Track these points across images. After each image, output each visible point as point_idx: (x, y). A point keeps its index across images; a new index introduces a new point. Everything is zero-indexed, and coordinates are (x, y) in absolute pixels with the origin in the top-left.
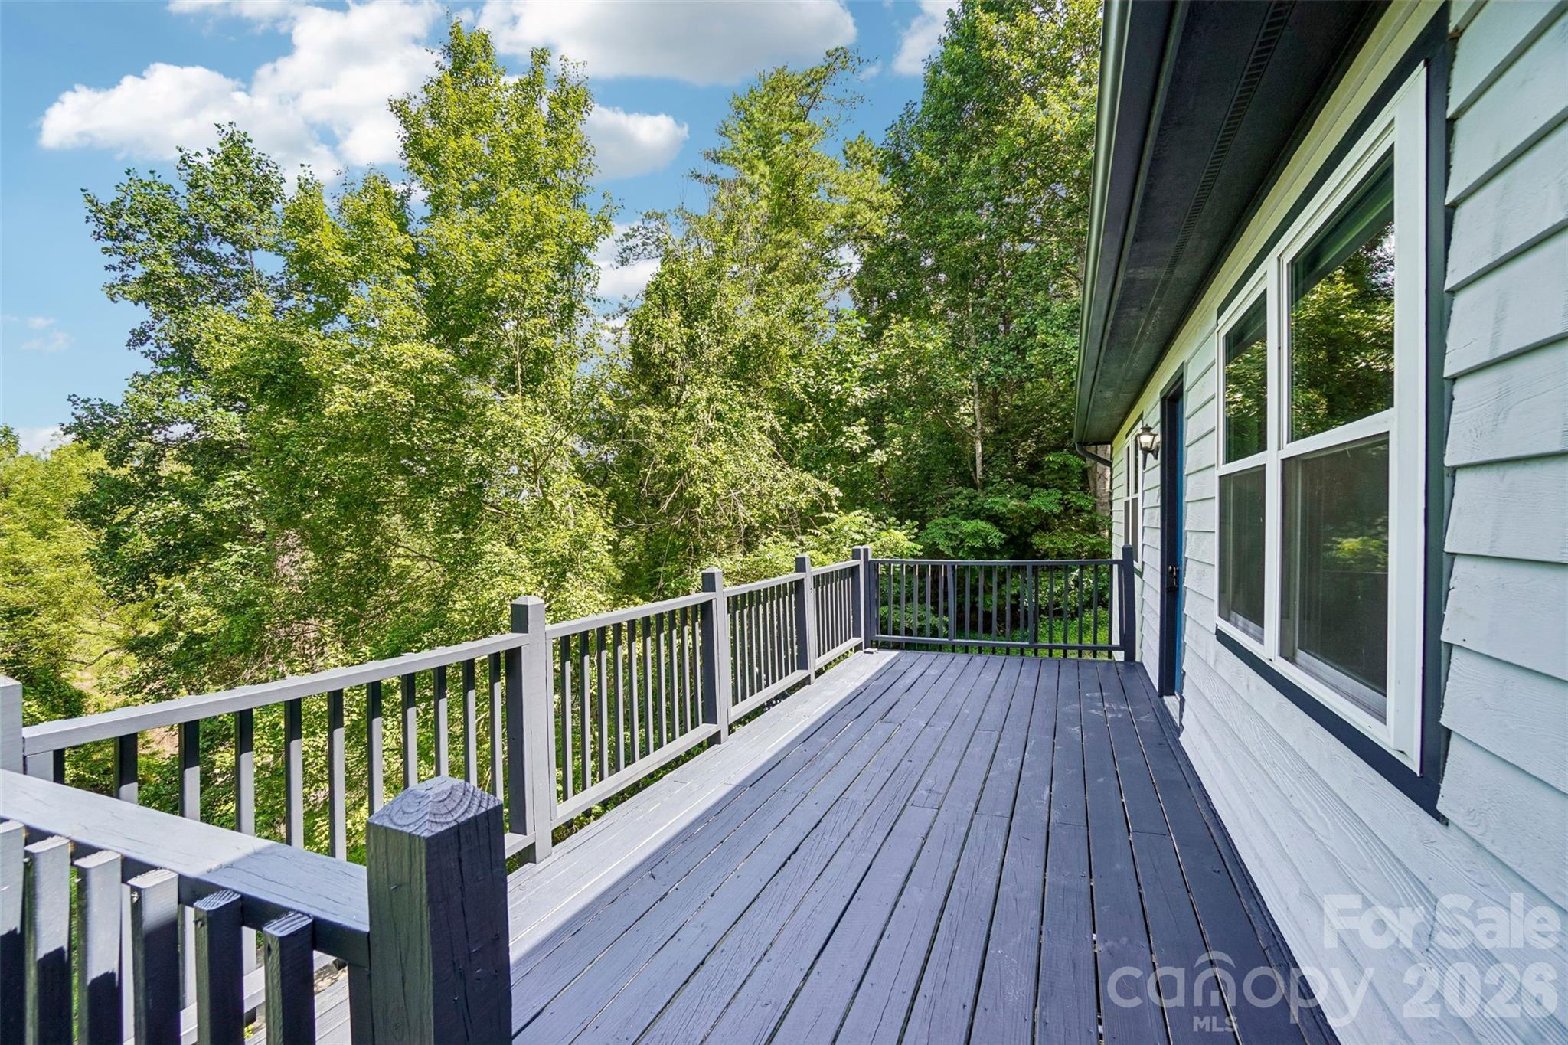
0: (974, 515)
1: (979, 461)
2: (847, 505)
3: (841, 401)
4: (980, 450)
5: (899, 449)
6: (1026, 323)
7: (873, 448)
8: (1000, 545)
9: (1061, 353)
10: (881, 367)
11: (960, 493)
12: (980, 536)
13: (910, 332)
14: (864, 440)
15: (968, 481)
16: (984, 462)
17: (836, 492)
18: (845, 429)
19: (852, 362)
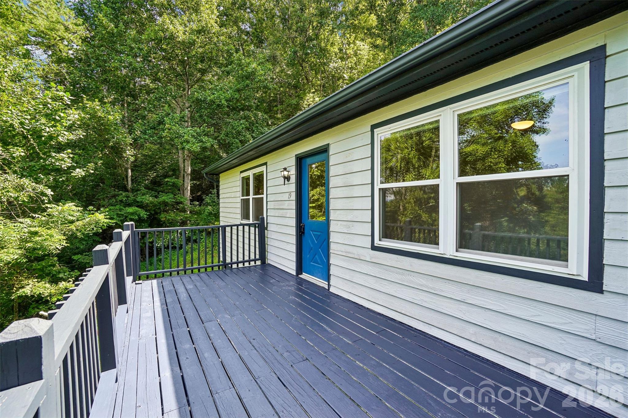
0: (130, 205)
1: (129, 179)
2: (57, 200)
3: (51, 138)
4: (130, 174)
5: (92, 170)
6: (159, 118)
7: (74, 168)
8: (147, 218)
9: (178, 134)
10: (79, 123)
11: (122, 194)
12: (136, 214)
13: (98, 108)
14: (68, 163)
15: (125, 189)
16: (132, 180)
17: (49, 192)
18: (54, 154)
19: (60, 116)
